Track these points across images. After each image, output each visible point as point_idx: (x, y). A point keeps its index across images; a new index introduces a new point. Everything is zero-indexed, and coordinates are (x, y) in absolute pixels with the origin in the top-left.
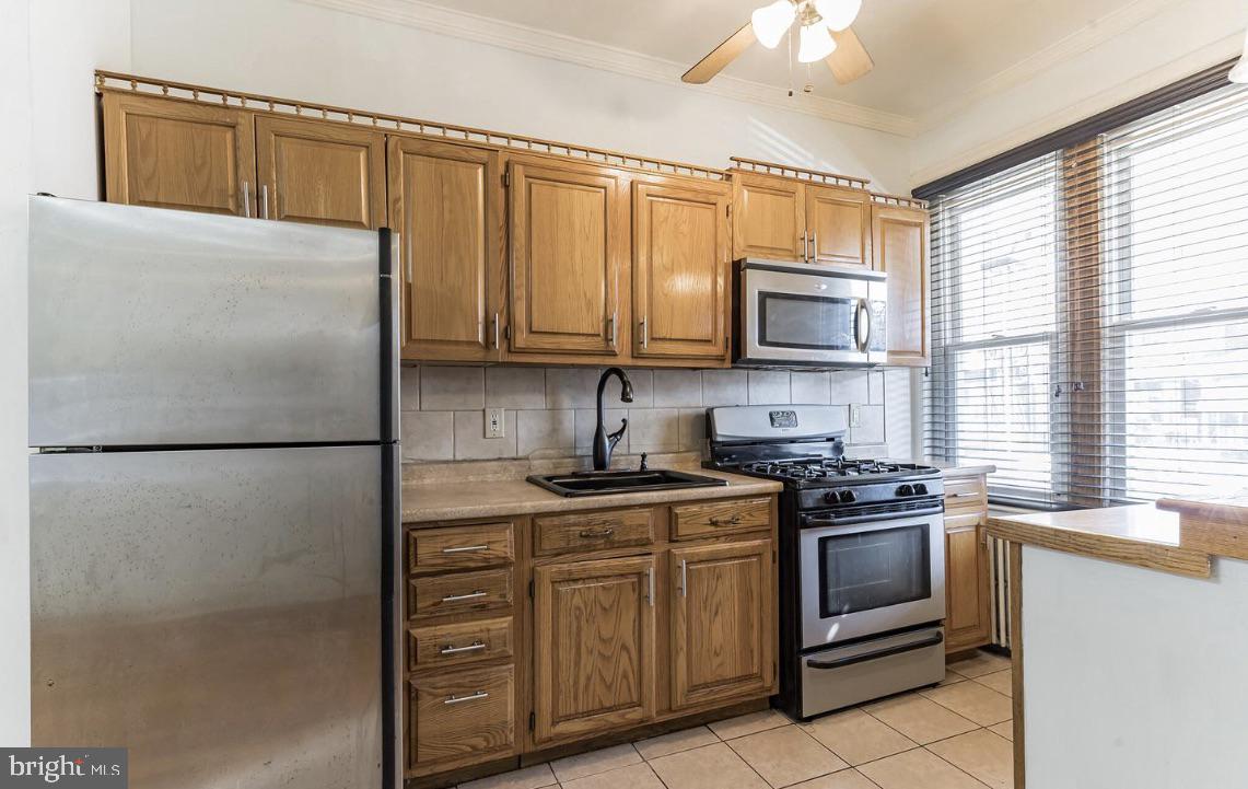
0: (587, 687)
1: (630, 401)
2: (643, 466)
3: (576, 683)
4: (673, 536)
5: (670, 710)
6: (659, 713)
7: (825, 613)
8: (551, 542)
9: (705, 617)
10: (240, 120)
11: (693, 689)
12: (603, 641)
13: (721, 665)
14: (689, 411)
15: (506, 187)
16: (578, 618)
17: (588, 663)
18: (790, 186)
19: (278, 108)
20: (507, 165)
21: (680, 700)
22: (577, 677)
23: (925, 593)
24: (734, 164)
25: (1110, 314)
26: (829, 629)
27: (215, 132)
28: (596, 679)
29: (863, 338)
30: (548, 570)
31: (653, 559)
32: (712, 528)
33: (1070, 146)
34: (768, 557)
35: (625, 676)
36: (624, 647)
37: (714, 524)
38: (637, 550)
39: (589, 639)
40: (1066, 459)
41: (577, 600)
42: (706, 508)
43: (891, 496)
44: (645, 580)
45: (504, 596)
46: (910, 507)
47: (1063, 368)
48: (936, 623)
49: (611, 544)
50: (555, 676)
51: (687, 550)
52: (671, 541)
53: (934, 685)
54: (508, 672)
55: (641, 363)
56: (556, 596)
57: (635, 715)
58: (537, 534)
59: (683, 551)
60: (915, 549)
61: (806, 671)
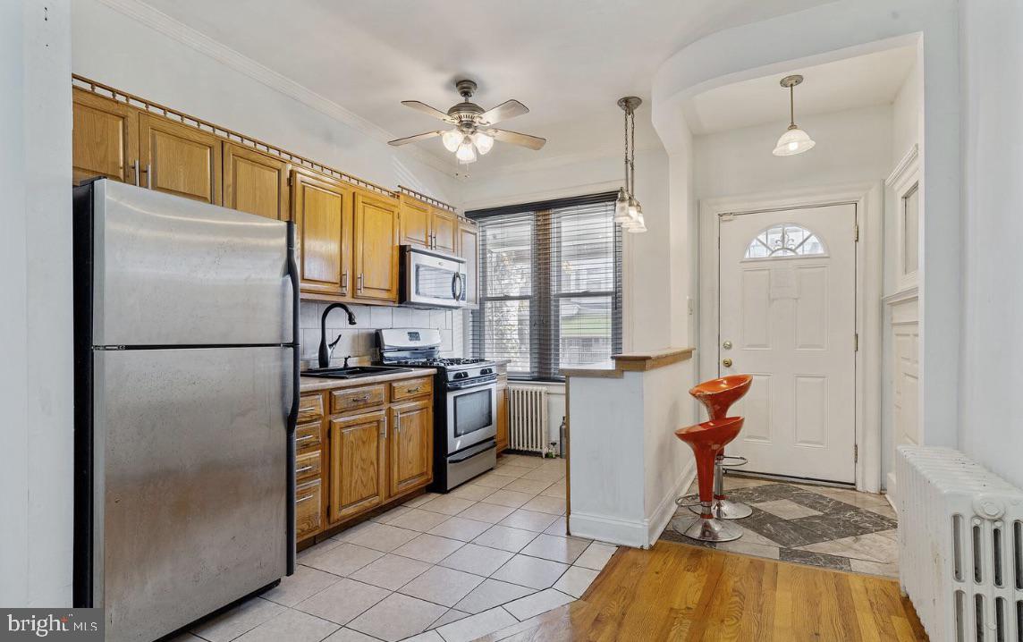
0: (355, 487)
1: (355, 323)
2: (346, 364)
3: (351, 485)
4: (391, 399)
5: (390, 496)
6: (386, 499)
7: (456, 435)
8: (340, 405)
9: (405, 442)
10: (129, 114)
11: (400, 482)
12: (363, 460)
13: (412, 468)
14: (364, 331)
15: (291, 186)
16: (352, 448)
17: (356, 475)
18: (424, 206)
19: (151, 109)
20: (291, 172)
21: (395, 489)
22: (351, 481)
23: (489, 423)
24: (400, 190)
25: (554, 290)
26: (456, 444)
27: (110, 118)
28: (359, 482)
29: (458, 294)
30: (339, 420)
31: (383, 412)
32: (409, 394)
33: (540, 210)
34: (431, 410)
35: (372, 479)
36: (372, 463)
37: (409, 391)
38: (375, 408)
39: (357, 459)
40: (536, 360)
41: (352, 438)
42: (406, 383)
43: (479, 375)
44: (381, 424)
45: (317, 437)
46: (485, 380)
47: (536, 313)
48: (492, 438)
49: (366, 405)
50: (341, 482)
51: (398, 407)
52: (391, 402)
53: (492, 469)
54: (317, 482)
55: (356, 301)
56: (342, 435)
57: (376, 500)
58: (333, 401)
59: (396, 407)
60: (486, 401)
61: (449, 466)
